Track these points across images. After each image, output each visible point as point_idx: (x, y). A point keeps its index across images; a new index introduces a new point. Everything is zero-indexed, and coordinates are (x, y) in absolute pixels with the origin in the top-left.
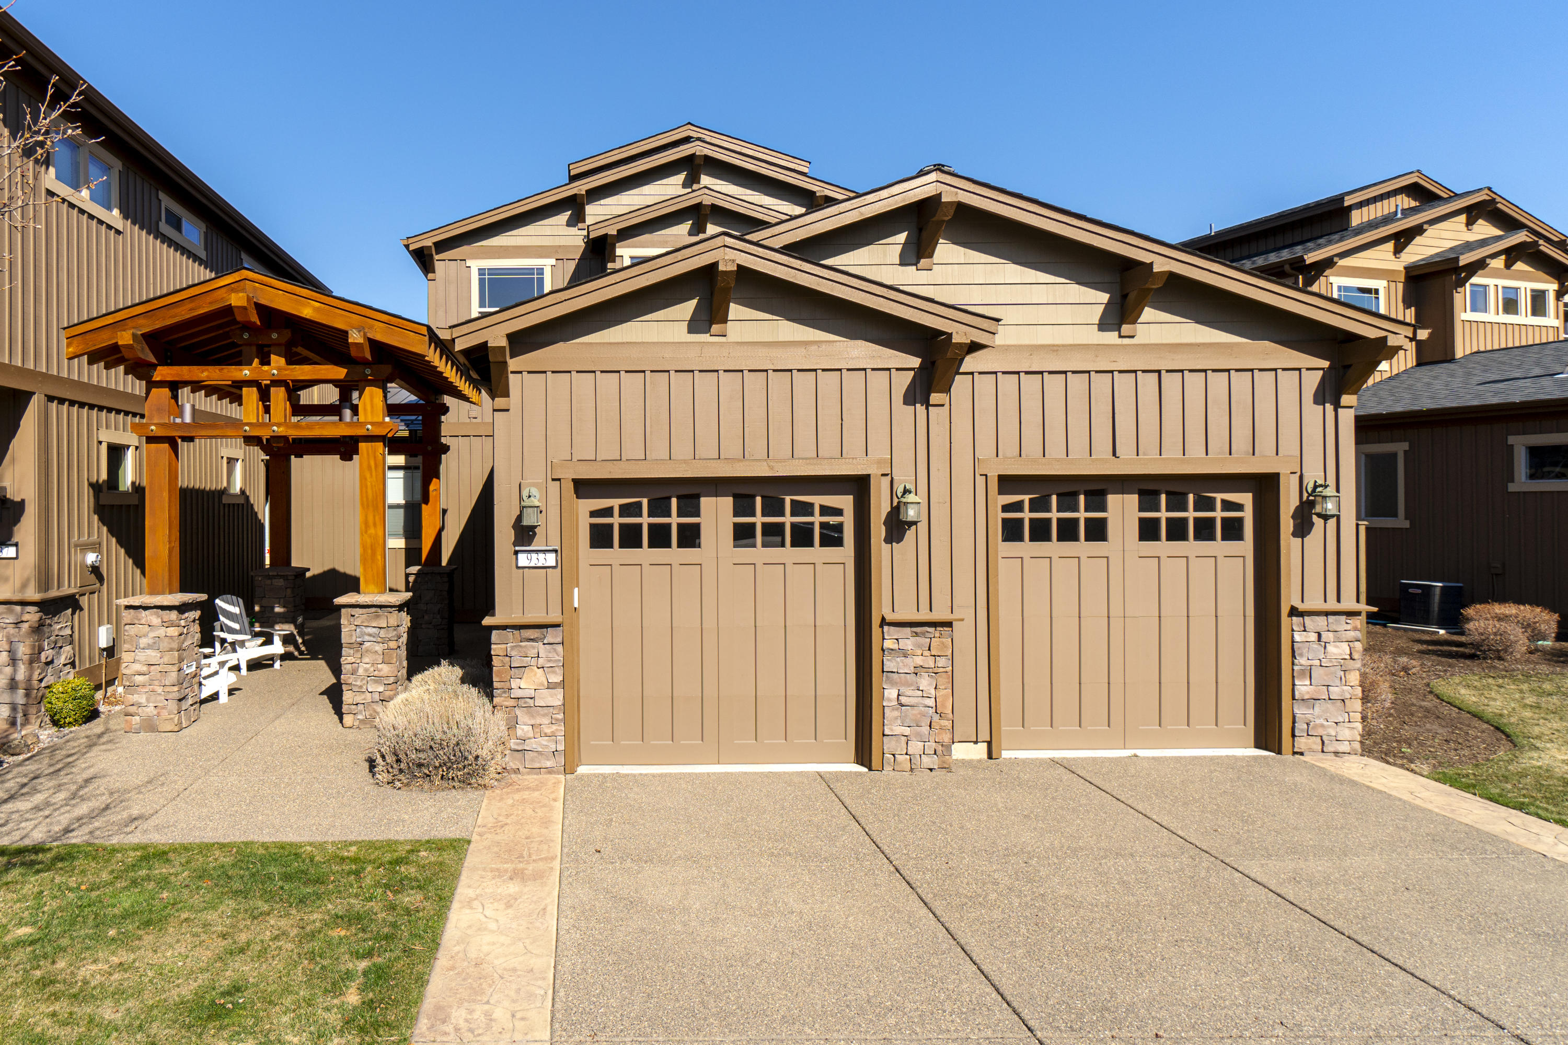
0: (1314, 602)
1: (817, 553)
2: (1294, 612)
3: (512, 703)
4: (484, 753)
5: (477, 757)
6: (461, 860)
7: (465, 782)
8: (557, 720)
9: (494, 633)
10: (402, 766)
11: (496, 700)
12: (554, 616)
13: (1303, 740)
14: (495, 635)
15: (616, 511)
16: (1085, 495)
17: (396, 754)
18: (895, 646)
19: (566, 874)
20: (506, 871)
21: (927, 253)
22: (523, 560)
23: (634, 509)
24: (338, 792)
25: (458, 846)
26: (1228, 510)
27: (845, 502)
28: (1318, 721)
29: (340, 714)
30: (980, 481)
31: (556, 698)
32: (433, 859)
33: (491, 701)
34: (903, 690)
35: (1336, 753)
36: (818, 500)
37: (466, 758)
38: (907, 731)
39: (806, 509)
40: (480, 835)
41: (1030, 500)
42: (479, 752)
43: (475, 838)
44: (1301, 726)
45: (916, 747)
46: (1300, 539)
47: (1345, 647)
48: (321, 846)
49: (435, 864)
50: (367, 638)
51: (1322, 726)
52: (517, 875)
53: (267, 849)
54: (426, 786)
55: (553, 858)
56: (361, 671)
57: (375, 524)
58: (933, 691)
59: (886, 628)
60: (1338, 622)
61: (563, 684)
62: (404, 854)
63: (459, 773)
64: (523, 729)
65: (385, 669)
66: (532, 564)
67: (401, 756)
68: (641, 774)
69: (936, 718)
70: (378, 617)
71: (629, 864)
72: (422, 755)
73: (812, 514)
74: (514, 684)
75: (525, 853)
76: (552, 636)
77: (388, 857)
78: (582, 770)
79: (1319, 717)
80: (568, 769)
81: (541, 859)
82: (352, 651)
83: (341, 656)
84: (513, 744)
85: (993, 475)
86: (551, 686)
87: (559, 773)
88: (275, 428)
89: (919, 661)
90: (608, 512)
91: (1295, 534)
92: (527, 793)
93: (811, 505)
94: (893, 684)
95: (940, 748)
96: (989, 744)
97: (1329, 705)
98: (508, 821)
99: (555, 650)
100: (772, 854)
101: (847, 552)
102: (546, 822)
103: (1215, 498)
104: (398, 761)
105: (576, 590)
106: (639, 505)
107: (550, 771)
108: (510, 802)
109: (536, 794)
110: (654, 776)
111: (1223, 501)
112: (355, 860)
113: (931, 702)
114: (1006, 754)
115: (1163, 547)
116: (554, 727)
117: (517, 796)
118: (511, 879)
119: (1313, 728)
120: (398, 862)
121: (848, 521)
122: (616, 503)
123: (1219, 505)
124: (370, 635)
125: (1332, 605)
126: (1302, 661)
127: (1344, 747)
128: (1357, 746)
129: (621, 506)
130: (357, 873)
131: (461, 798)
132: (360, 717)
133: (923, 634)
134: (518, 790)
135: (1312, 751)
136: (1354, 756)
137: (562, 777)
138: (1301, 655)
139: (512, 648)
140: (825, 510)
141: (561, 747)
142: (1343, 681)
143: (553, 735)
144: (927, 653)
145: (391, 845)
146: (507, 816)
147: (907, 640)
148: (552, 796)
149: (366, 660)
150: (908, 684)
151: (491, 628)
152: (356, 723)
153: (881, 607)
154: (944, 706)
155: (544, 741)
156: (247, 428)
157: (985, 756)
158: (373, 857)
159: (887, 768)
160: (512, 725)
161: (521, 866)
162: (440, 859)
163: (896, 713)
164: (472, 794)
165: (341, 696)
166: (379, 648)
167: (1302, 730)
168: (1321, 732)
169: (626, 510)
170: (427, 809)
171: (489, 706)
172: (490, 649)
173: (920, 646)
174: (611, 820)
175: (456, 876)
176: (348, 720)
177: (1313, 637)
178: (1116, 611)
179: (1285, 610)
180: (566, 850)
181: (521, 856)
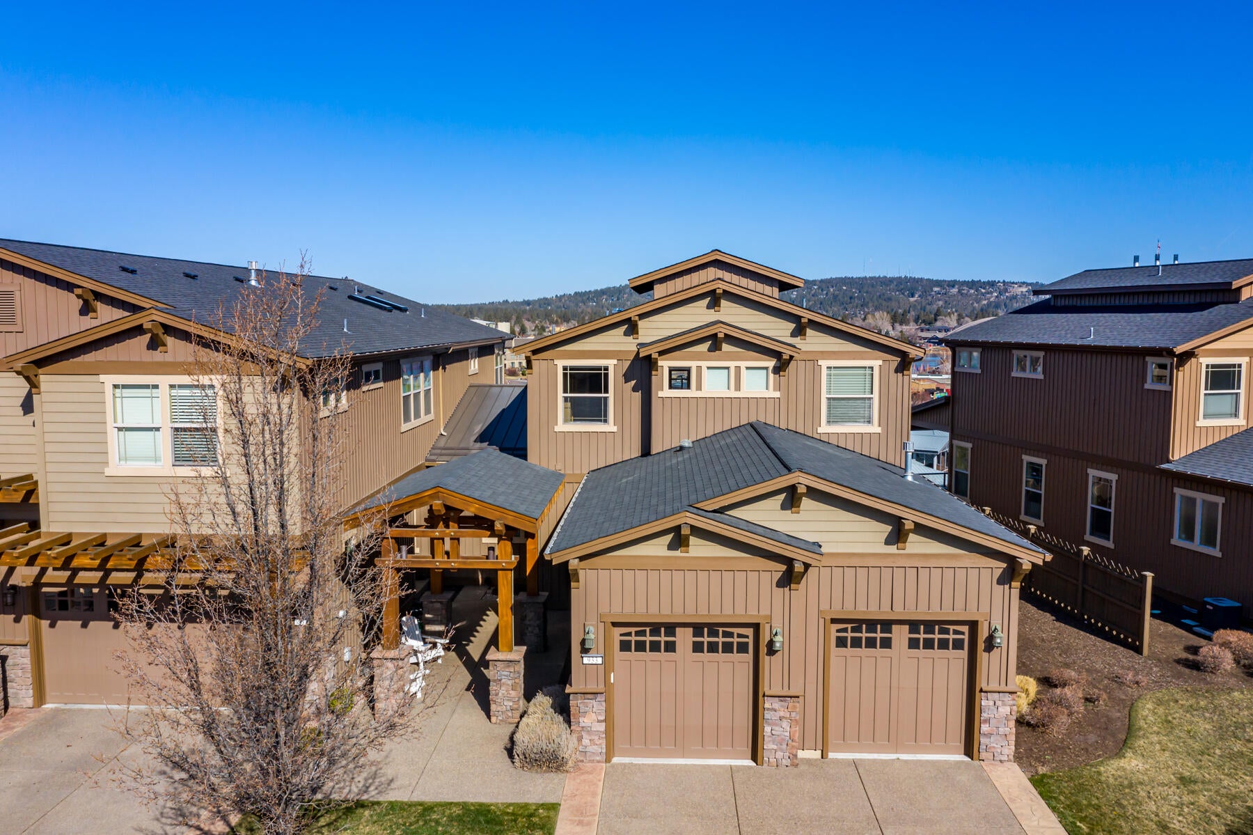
0: (994, 686)
1: (736, 656)
2: (981, 691)
3: (580, 729)
4: (566, 756)
5: (563, 758)
6: (557, 814)
7: (558, 769)
8: (602, 738)
9: (571, 695)
10: (528, 760)
11: (572, 728)
12: (601, 688)
13: (983, 754)
14: (571, 696)
15: (633, 634)
16: (881, 625)
17: (524, 754)
18: (770, 707)
19: (600, 823)
20: (576, 821)
21: (796, 505)
22: (586, 660)
23: (643, 633)
24: (497, 772)
25: (554, 807)
26: (957, 634)
27: (749, 632)
28: (992, 745)
29: (489, 717)
30: (822, 621)
31: (602, 727)
32: (545, 814)
33: (570, 727)
34: (774, 728)
35: (1001, 761)
36: (736, 631)
37: (558, 758)
38: (775, 747)
39: (731, 635)
40: (565, 801)
41: (851, 627)
42: (564, 756)
43: (563, 803)
44: (983, 747)
45: (779, 755)
46: (987, 654)
47: (1008, 709)
48: (496, 805)
49: (546, 817)
50: (503, 677)
51: (994, 747)
52: (580, 823)
53: (474, 806)
54: (539, 770)
55: (595, 815)
56: (500, 694)
57: (507, 615)
58: (788, 728)
59: (766, 698)
60: (1005, 696)
61: (605, 721)
62: (532, 811)
63: (555, 765)
64: (586, 741)
65: (513, 693)
66: (590, 663)
67: (527, 756)
68: (643, 764)
69: (790, 742)
70: (509, 666)
71: (627, 819)
72: (537, 756)
73: (733, 637)
74: (581, 719)
75: (584, 811)
76: (600, 698)
77: (526, 813)
78: (615, 760)
79: (993, 743)
80: (608, 760)
81: (591, 815)
82: (495, 684)
83: (489, 686)
84: (581, 748)
85: (828, 618)
86: (599, 721)
87: (603, 762)
88: (453, 564)
89: (782, 714)
90: (629, 634)
91: (985, 651)
92: (587, 775)
93: (733, 633)
94: (769, 724)
95: (791, 756)
96: (822, 751)
97: (998, 737)
98: (577, 793)
99: (601, 705)
100: (690, 816)
101: (749, 657)
102: (594, 794)
103: (949, 629)
104: (525, 758)
105: (612, 675)
106: (645, 631)
107: (599, 762)
108: (578, 781)
109: (591, 776)
110: (649, 765)
111: (954, 630)
112: (513, 814)
113: (788, 734)
114: (831, 755)
115: (921, 652)
116: (601, 741)
117: (582, 777)
118: (578, 825)
119: (990, 748)
120: (531, 815)
121: (751, 641)
122: (633, 630)
123: (951, 632)
124: (505, 676)
125: (1003, 688)
126: (985, 715)
127: (1005, 758)
128: (1011, 757)
129: (636, 632)
130: (515, 821)
131: (554, 778)
132: (500, 718)
133: (785, 701)
134: (583, 774)
135: (988, 759)
136: (1010, 763)
137: (604, 765)
138: (984, 712)
139: (580, 703)
140: (740, 636)
141: (604, 751)
142: (1006, 726)
143: (600, 744)
144: (786, 710)
145: (526, 806)
146: (577, 790)
147: (776, 704)
148: (598, 778)
149: (503, 688)
150: (776, 725)
151: (569, 694)
152: (498, 721)
153: (765, 688)
154: (794, 736)
155: (595, 747)
156: (438, 564)
157: (820, 757)
158: (520, 812)
159: (765, 765)
160: (580, 739)
161: (582, 818)
162: (548, 814)
163: (770, 739)
164: (561, 776)
165: (490, 707)
166: (510, 682)
167: (983, 749)
168: (993, 750)
169: (637, 634)
170: (540, 784)
171: (569, 731)
172: (569, 703)
173: (782, 706)
174: (624, 794)
175: (555, 823)
176: (493, 719)
177: (991, 703)
178: (894, 684)
179: (978, 690)
180: (601, 811)
181: (582, 813)
